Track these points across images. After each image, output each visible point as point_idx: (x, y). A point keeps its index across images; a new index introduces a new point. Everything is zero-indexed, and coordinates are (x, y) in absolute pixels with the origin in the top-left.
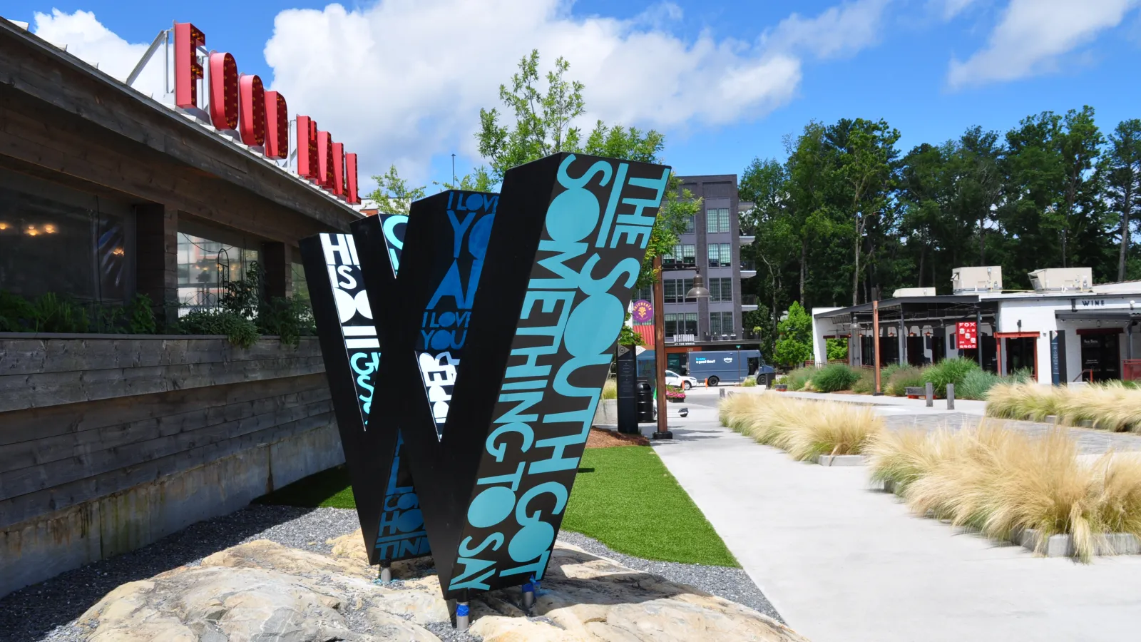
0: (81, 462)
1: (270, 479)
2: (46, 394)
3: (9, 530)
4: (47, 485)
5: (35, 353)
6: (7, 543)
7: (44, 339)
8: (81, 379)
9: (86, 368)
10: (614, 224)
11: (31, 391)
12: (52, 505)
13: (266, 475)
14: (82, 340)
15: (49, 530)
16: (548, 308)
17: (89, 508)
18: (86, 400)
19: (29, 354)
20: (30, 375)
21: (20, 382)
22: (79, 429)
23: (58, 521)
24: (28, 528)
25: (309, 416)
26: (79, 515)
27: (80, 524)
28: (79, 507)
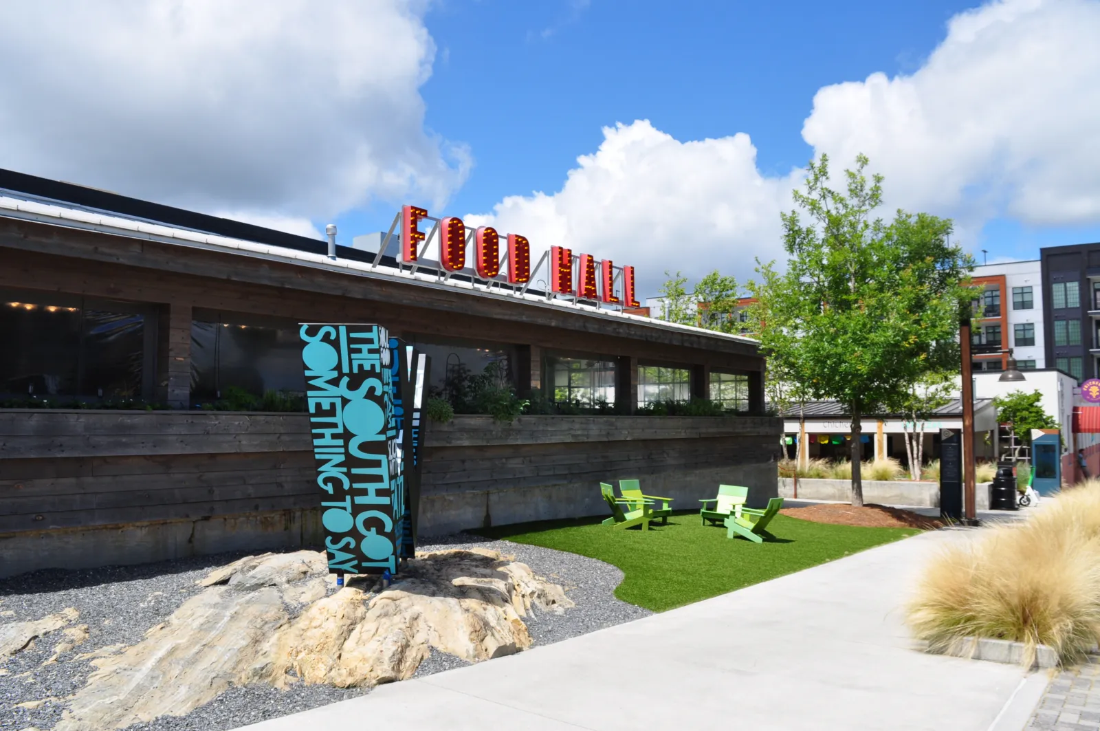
0: (282, 486)
1: (488, 517)
2: (248, 444)
3: (227, 517)
4: (253, 496)
5: (241, 423)
6: (225, 525)
7: (249, 415)
8: (279, 438)
9: (282, 431)
10: (350, 360)
11: (238, 443)
12: (257, 508)
13: (484, 514)
14: (280, 416)
15: (258, 522)
16: (326, 406)
17: (292, 514)
18: (282, 450)
19: (237, 423)
20: (237, 435)
21: (230, 438)
22: (282, 467)
23: (266, 518)
24: (242, 519)
25: (538, 475)
26: (283, 517)
27: (283, 522)
28: (283, 513)
